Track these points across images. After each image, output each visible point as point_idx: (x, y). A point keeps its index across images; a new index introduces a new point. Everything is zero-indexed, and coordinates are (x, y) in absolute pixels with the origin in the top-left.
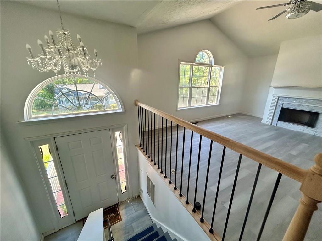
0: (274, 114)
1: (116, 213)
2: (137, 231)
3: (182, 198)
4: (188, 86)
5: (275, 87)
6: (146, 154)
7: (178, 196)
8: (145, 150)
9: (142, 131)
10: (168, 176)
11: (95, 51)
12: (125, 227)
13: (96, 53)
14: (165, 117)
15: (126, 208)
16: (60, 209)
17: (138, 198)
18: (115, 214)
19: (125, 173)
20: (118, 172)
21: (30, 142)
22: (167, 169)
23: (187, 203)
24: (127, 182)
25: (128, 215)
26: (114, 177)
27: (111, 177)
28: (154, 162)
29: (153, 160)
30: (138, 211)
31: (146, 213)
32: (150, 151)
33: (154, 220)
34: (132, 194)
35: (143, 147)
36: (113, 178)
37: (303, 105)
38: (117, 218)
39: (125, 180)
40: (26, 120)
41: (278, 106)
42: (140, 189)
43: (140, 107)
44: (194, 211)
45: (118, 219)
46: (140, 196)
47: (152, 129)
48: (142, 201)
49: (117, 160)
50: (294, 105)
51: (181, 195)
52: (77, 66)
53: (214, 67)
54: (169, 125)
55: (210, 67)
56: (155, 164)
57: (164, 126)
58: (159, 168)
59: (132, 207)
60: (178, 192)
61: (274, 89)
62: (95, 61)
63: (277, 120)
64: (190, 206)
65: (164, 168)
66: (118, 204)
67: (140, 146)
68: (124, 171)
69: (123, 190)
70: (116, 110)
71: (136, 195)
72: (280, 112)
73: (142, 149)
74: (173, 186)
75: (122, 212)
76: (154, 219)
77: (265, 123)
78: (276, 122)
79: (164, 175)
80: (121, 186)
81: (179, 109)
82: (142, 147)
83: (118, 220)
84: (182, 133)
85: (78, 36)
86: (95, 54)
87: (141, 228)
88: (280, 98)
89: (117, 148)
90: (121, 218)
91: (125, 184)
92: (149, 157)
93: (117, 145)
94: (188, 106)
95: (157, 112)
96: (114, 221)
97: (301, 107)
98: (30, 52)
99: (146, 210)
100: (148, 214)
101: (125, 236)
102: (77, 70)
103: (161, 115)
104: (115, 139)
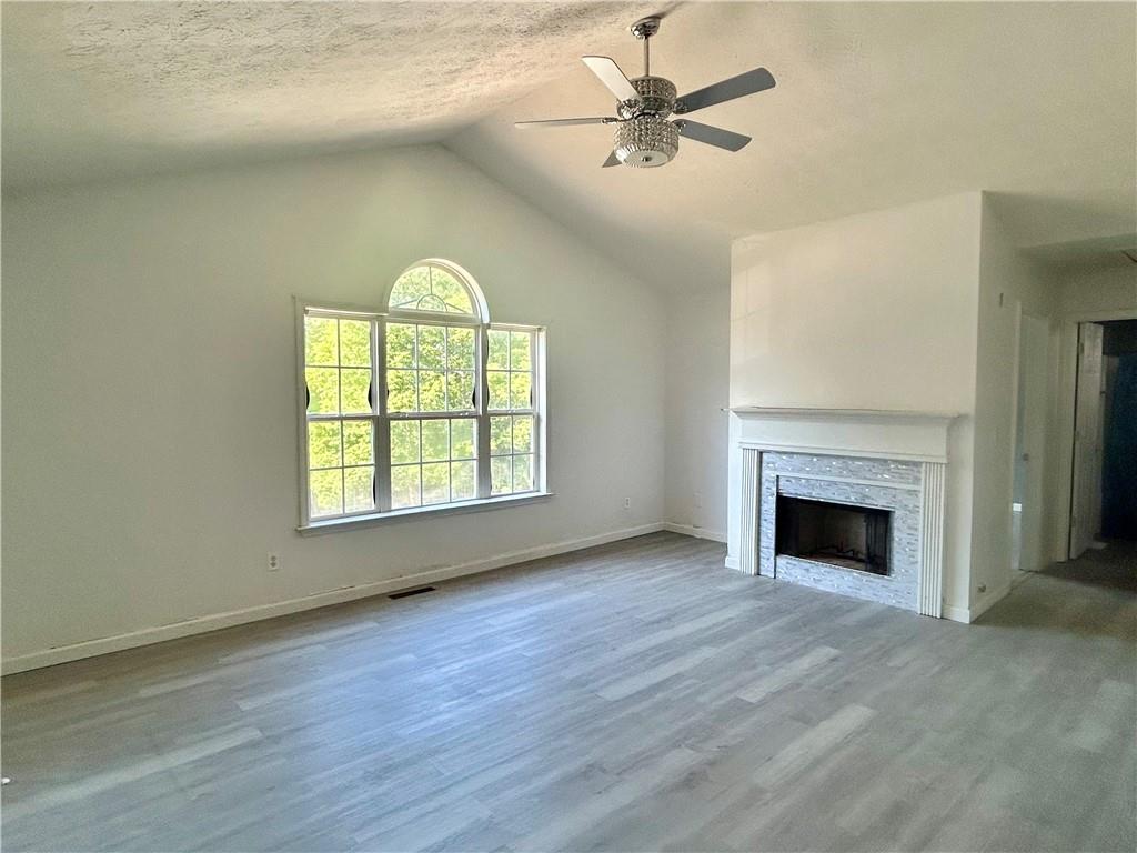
0: (759, 525)
4: (368, 411)
5: (741, 413)
37: (835, 483)
41: (764, 488)
50: (812, 482)
53: (494, 329)
55: (476, 327)
61: (741, 420)
63: (773, 552)
72: (777, 515)
77: (737, 567)
78: (772, 559)
81: (313, 525)
88: (765, 456)
94: (371, 506)
97: (833, 489)
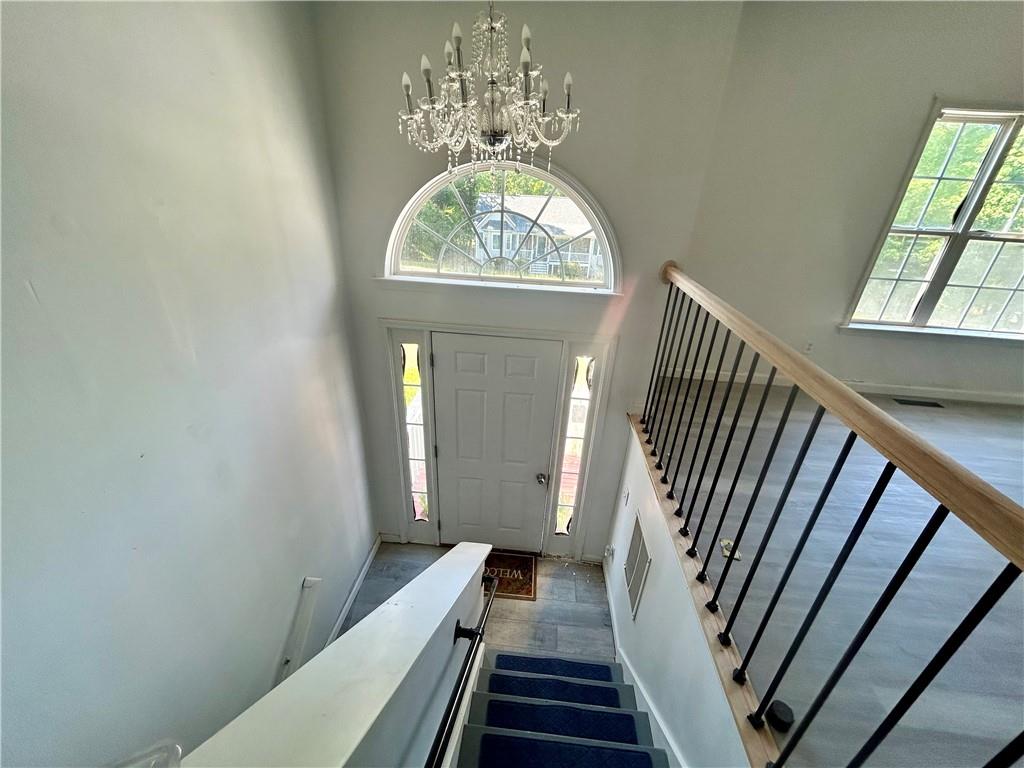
1: (528, 576)
2: (567, 652)
3: (725, 650)
4: (950, 228)
6: (653, 454)
7: (713, 636)
8: (653, 439)
9: (662, 374)
10: (702, 553)
11: (568, 79)
12: (539, 622)
13: (569, 87)
14: (754, 345)
15: (555, 576)
16: (417, 498)
17: (596, 570)
18: (524, 575)
19: (576, 482)
20: (559, 472)
21: (388, 328)
22: (704, 527)
23: (739, 677)
24: (577, 509)
25: (555, 597)
26: (546, 480)
27: (538, 478)
28: (668, 488)
29: (670, 479)
30: (584, 602)
31: (606, 622)
32: (669, 447)
33: (621, 656)
34: (583, 549)
35: (650, 427)
36: (540, 482)
38: (526, 588)
39: (572, 502)
40: (387, 275)
42: (608, 547)
43: (678, 289)
44: (755, 721)
45: (529, 592)
46: (602, 567)
47: (694, 378)
48: (604, 582)
49: (563, 436)
51: (724, 640)
52: (506, 132)
54: (761, 377)
56: (670, 496)
57: (742, 376)
58: (679, 513)
59: (572, 584)
60: (718, 624)
62: (560, 114)
64: (748, 696)
65: (695, 520)
66: (539, 555)
67: (642, 422)
68: (577, 477)
69: (562, 527)
70: (596, 286)
71: (591, 556)
73: (645, 431)
74: (706, 593)
75: (543, 580)
76: (621, 650)
79: (688, 543)
80: (558, 513)
81: (852, 326)
82: (647, 424)
83: (527, 594)
84: (805, 422)
85: (526, 32)
86: (566, 92)
87: (578, 650)
89: (573, 403)
90: (535, 593)
91: (570, 512)
92: (659, 467)
93: (574, 394)
94: (909, 319)
95: (730, 320)
96: (518, 593)
98: (408, 95)
99: (608, 615)
100: (610, 626)
101: (532, 642)
102: (503, 146)
103: (740, 332)
104: (572, 373)
